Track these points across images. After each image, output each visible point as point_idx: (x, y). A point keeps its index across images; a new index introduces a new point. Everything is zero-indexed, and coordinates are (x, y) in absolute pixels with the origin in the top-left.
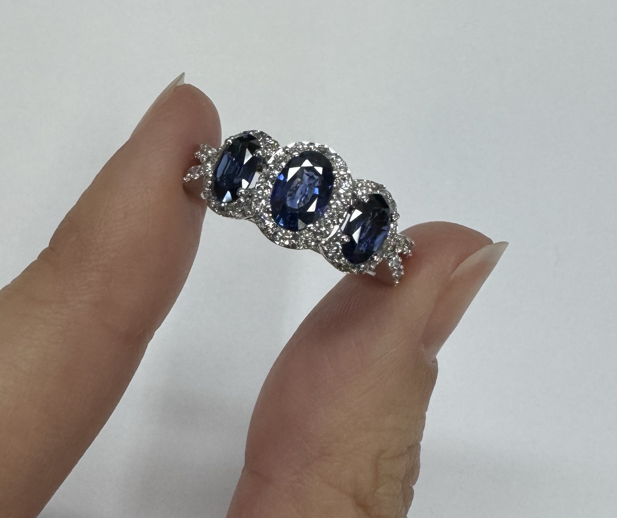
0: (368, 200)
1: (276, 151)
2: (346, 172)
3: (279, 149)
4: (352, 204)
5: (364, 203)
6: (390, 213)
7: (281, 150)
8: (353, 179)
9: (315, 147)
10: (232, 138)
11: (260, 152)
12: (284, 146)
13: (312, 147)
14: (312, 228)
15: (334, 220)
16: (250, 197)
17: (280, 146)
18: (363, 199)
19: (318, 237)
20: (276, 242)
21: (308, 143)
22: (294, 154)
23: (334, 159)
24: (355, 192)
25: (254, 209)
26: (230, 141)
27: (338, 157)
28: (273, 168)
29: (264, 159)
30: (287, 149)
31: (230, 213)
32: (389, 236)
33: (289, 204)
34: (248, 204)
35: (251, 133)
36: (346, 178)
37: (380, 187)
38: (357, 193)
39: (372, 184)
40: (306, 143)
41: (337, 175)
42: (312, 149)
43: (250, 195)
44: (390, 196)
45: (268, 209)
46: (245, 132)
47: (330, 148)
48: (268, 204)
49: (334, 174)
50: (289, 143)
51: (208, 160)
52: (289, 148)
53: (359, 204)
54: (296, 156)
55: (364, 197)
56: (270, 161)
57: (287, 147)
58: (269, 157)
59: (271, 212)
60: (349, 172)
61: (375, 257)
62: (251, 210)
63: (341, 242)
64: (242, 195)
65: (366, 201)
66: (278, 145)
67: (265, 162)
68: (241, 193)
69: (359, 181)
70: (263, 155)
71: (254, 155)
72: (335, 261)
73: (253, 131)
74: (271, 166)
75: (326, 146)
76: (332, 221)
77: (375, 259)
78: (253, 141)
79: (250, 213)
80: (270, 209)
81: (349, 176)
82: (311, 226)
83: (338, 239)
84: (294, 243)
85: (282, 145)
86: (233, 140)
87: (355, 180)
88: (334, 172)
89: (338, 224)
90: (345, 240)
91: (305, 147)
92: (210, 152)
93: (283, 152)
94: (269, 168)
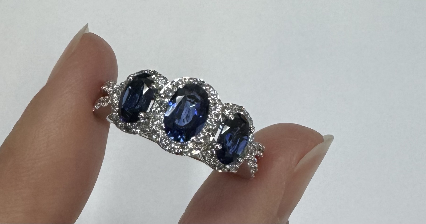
0: (233, 118)
1: (165, 84)
3: (168, 83)
4: (222, 121)
5: (231, 120)
6: (249, 126)
7: (169, 83)
8: (222, 103)
9: (194, 81)
10: (132, 76)
11: (154, 86)
12: (172, 81)
13: (191, 81)
14: (194, 140)
15: (210, 133)
16: (148, 118)
18: (230, 117)
19: (199, 146)
21: (189, 78)
22: (179, 86)
23: (208, 89)
24: (224, 112)
25: (152, 127)
26: (131, 78)
27: (210, 87)
28: (164, 97)
30: (174, 83)
31: (133, 131)
32: (248, 144)
33: (177, 123)
34: (147, 124)
35: (146, 72)
36: (217, 103)
37: (241, 108)
38: (226, 113)
39: (236, 106)
40: (187, 78)
41: (211, 101)
42: (192, 82)
44: (248, 114)
45: (162, 127)
46: (141, 72)
47: (205, 81)
48: (162, 123)
49: (209, 100)
50: (175, 78)
51: (114, 92)
53: (227, 121)
54: (181, 88)
55: (230, 116)
56: (162, 92)
57: (174, 81)
58: (160, 89)
59: (164, 130)
60: (219, 98)
62: (149, 128)
63: (215, 149)
64: (142, 117)
65: (232, 119)
66: (167, 80)
67: (157, 93)
68: (141, 116)
69: (226, 104)
70: (156, 87)
71: (150, 88)
72: (211, 163)
73: (147, 70)
74: (162, 95)
75: (202, 80)
76: (208, 134)
77: (240, 160)
78: (148, 78)
79: (148, 130)
80: (164, 127)
81: (219, 100)
82: (194, 138)
83: (213, 147)
84: (182, 151)
85: (170, 80)
86: (133, 77)
87: (224, 104)
88: (209, 99)
89: (212, 136)
90: (218, 147)
91: (187, 80)
92: (115, 86)
93: (171, 85)
94: (161, 97)
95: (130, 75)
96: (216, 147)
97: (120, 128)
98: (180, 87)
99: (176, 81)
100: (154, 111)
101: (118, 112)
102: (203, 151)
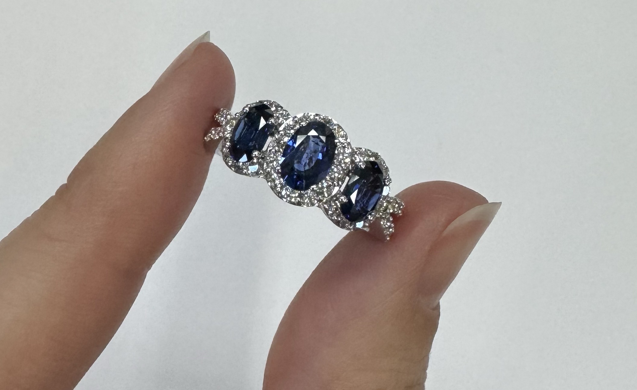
0: (364, 166)
1: (286, 119)
2: (347, 141)
3: (289, 118)
4: (350, 169)
5: (361, 169)
6: (384, 178)
7: (291, 119)
8: (352, 147)
9: (320, 118)
10: (249, 106)
11: (273, 120)
12: (294, 116)
13: (317, 118)
14: (315, 189)
15: (335, 182)
16: (262, 158)
17: (290, 115)
18: (360, 165)
19: (320, 196)
20: (283, 199)
21: (314, 114)
22: (302, 123)
23: (337, 129)
24: (353, 158)
25: (266, 169)
27: (339, 127)
28: (283, 134)
29: (276, 126)
30: (296, 119)
32: (382, 198)
33: (296, 166)
35: (265, 103)
36: (346, 146)
37: (376, 155)
38: (355, 160)
39: (369, 152)
41: (338, 144)
42: (318, 119)
43: (263, 156)
44: (384, 163)
45: (278, 170)
46: (260, 102)
47: (333, 120)
48: (278, 166)
49: (336, 143)
50: (298, 113)
51: (227, 123)
52: (298, 118)
53: (356, 170)
54: (304, 125)
55: (361, 163)
56: (281, 129)
57: (296, 117)
58: (280, 125)
59: (280, 173)
60: (348, 140)
61: (369, 216)
63: (339, 202)
64: (256, 156)
66: (288, 115)
67: (277, 129)
69: (357, 149)
70: (276, 123)
71: (268, 122)
72: (334, 218)
73: (267, 101)
74: (282, 132)
75: (330, 118)
76: (333, 183)
77: (369, 218)
78: (267, 110)
79: (262, 173)
80: (280, 171)
81: (349, 144)
82: (314, 186)
83: (337, 199)
84: (299, 200)
85: (292, 115)
86: (250, 108)
87: (354, 148)
88: (336, 141)
89: (338, 186)
90: (343, 200)
91: (312, 117)
92: (229, 117)
93: (292, 121)
94: (280, 134)
95: (247, 105)
96: (340, 200)
97: (230, 167)
98: (302, 125)
99: (299, 117)
100: (270, 151)
101: (228, 148)
102: (326, 203)
